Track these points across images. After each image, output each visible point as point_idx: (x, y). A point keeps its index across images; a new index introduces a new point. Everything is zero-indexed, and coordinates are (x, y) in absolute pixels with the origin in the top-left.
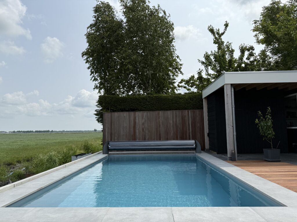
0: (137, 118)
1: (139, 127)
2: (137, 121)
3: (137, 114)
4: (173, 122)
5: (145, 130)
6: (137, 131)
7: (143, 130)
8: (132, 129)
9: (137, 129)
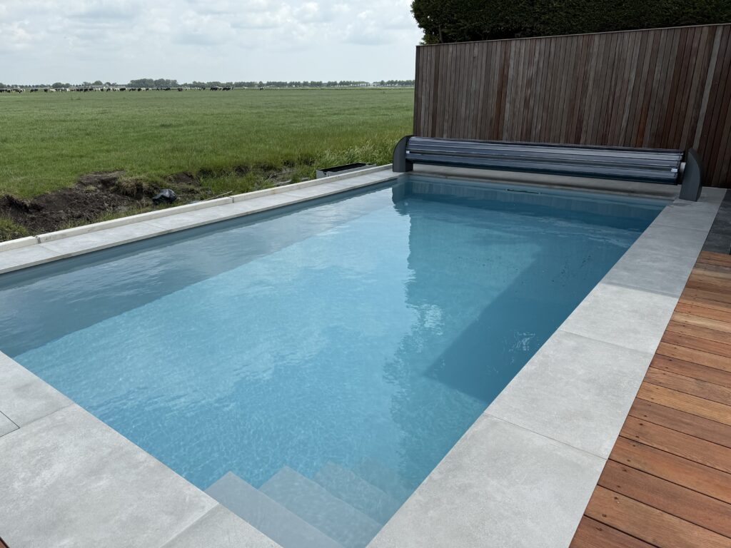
0: (512, 63)
1: (516, 93)
2: (511, 73)
3: (513, 49)
4: (638, 74)
5: (532, 103)
6: (508, 105)
7: (527, 102)
8: (493, 101)
9: (508, 99)
